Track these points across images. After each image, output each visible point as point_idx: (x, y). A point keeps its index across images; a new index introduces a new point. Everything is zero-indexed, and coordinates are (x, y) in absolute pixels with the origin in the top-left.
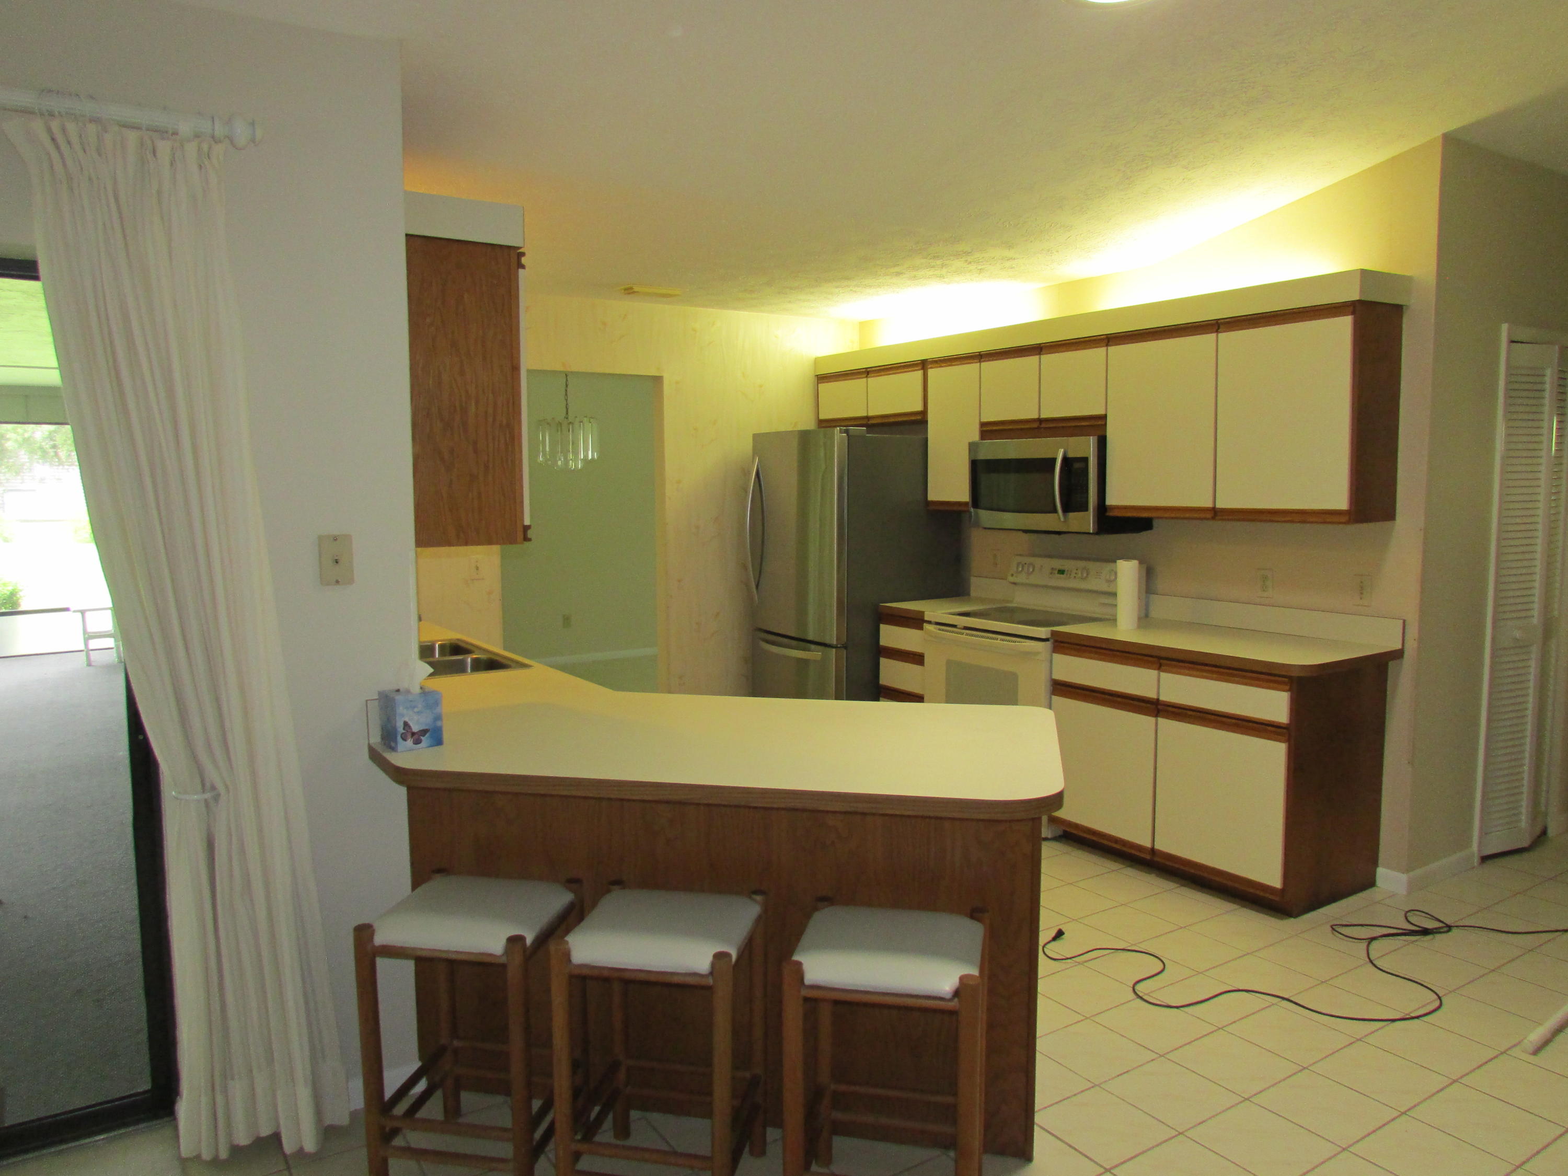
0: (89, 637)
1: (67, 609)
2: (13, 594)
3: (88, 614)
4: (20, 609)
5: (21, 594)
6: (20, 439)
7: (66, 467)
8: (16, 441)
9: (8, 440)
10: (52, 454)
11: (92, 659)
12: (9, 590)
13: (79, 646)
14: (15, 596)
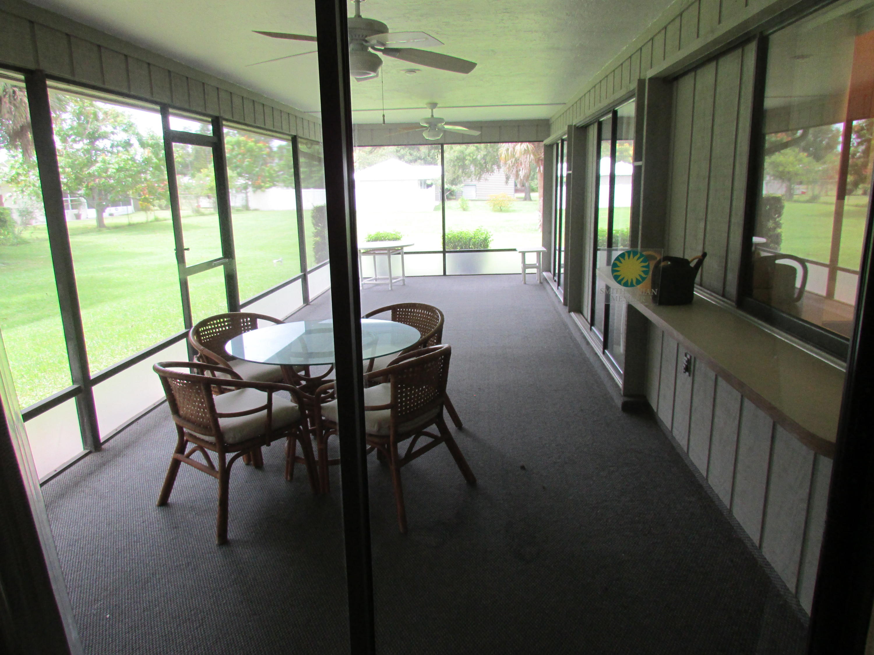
0: (525, 266)
1: (515, 250)
2: (485, 240)
3: (526, 254)
4: (489, 248)
5: (489, 240)
6: (471, 159)
7: (490, 173)
8: (470, 160)
9: (466, 160)
10: (484, 166)
11: (527, 279)
12: (483, 238)
13: (520, 271)
14: (486, 241)
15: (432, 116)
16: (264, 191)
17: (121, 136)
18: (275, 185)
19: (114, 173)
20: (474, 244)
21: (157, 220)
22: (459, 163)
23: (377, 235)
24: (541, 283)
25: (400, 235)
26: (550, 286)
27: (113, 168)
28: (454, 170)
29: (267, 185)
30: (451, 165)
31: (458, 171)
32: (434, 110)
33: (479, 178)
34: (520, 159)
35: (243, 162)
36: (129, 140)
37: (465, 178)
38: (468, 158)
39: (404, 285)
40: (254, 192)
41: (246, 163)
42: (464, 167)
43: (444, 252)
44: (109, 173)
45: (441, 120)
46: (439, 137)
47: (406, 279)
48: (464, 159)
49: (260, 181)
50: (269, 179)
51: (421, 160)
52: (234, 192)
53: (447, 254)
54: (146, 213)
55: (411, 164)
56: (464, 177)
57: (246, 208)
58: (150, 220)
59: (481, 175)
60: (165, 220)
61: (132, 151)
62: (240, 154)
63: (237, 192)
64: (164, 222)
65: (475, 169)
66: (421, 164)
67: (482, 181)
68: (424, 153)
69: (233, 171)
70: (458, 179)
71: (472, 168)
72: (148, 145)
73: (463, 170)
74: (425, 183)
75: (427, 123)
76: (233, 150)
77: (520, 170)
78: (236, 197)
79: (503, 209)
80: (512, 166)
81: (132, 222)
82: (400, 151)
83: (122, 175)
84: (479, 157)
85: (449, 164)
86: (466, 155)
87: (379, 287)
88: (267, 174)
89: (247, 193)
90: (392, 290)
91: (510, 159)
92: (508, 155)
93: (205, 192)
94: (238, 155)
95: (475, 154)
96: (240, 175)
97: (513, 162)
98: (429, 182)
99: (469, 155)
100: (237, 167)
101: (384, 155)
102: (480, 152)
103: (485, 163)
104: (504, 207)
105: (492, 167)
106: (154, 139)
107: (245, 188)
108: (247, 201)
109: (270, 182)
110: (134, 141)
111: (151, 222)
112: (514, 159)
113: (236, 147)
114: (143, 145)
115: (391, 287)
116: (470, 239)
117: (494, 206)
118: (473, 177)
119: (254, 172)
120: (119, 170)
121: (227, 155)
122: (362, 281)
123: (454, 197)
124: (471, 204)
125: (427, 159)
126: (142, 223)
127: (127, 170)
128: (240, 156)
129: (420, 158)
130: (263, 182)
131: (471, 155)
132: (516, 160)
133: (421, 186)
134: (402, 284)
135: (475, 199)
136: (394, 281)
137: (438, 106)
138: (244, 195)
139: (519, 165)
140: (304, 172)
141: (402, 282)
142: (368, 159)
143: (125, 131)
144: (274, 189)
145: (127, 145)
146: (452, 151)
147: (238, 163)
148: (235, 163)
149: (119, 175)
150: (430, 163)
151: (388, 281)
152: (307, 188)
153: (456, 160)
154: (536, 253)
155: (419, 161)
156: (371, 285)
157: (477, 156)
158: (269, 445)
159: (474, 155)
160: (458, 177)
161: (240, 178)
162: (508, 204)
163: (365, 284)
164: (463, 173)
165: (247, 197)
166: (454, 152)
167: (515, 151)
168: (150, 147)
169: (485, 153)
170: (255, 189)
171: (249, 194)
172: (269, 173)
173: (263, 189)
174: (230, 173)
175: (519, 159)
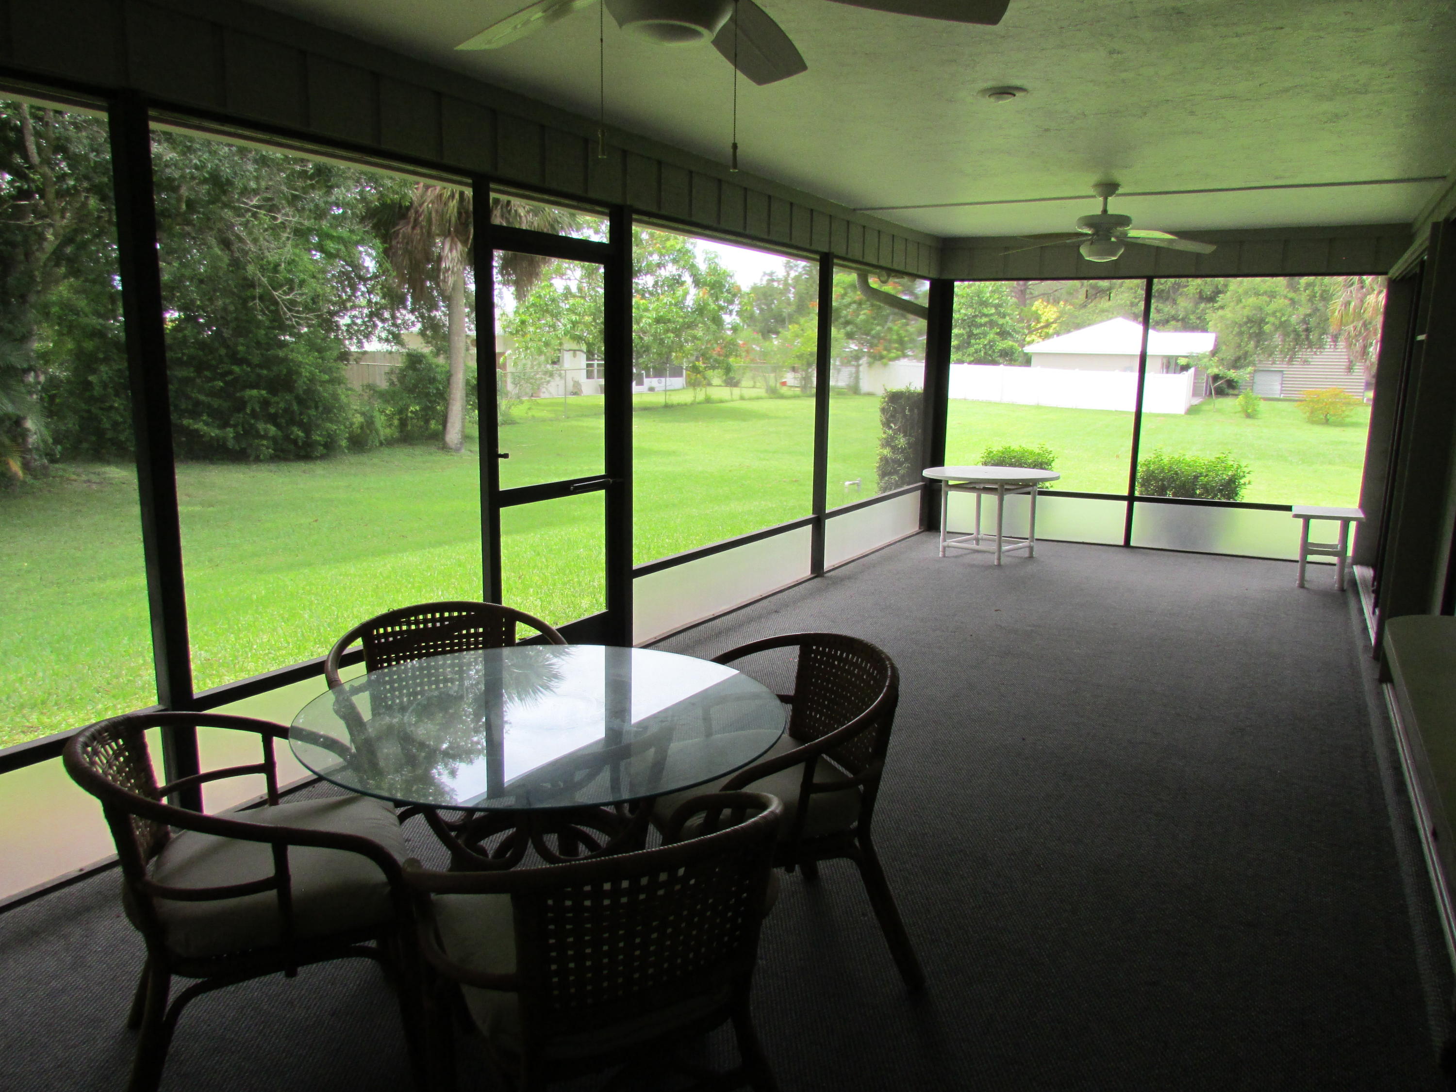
0: (1307, 548)
1: (1288, 508)
2: (1232, 481)
3: (1315, 522)
4: (1239, 500)
5: (1242, 480)
6: (1277, 322)
7: (1314, 350)
8: (1273, 324)
9: (1267, 323)
10: (1303, 337)
11: (1308, 576)
12: (1228, 475)
13: (1297, 557)
14: (1234, 482)
15: (1105, 211)
16: (885, 365)
17: (670, 270)
18: (905, 356)
19: (650, 325)
20: (1206, 489)
21: (708, 400)
22: (1251, 328)
23: (1003, 453)
24: (1342, 590)
25: (1051, 456)
26: (1360, 601)
27: (649, 318)
28: (1239, 341)
29: (892, 355)
30: (1234, 333)
31: (1247, 344)
32: (1110, 198)
33: (1291, 359)
34: (1374, 323)
35: (858, 316)
36: (680, 276)
37: (1261, 357)
38: (1271, 319)
39: (1031, 557)
40: (870, 365)
41: (862, 317)
42: (1259, 336)
43: (1131, 499)
44: (642, 325)
45: (1124, 221)
46: (1114, 255)
47: (1037, 546)
48: (1262, 321)
49: (881, 347)
50: (896, 345)
51: (1178, 321)
52: (838, 363)
53: (1136, 504)
54: (695, 389)
55: (1157, 327)
56: (1259, 355)
57: (855, 390)
58: (697, 400)
59: (1294, 353)
60: (721, 401)
61: (680, 292)
62: (854, 302)
63: (843, 364)
64: (719, 405)
65: (1284, 341)
66: (1176, 330)
67: (1296, 364)
68: (1185, 308)
69: (839, 329)
70: (1245, 359)
71: (1277, 339)
72: (705, 284)
73: (1258, 342)
74: (1176, 364)
75: (1090, 225)
76: (843, 296)
77: (1371, 344)
78: (839, 371)
79: (1332, 419)
80: (1356, 335)
81: (669, 402)
82: (1137, 304)
83: (661, 327)
84: (1294, 319)
85: (1231, 329)
86: (1267, 314)
87: (976, 556)
88: (895, 337)
89: (858, 366)
90: (999, 565)
91: (1353, 322)
92: (1347, 314)
93: (790, 362)
94: (850, 304)
95: (1287, 313)
96: (850, 336)
97: (1358, 329)
98: (1182, 362)
99: (1274, 314)
100: (847, 323)
101: (1107, 311)
102: (1298, 309)
103: (1308, 330)
104: (1334, 415)
105: (1320, 339)
106: (714, 275)
107: (857, 357)
108: (857, 379)
109: (897, 350)
110: (687, 278)
111: (699, 403)
112: (1361, 322)
113: (849, 290)
114: (697, 283)
115: (999, 559)
116: (1196, 477)
117: (1312, 412)
118: (1277, 355)
119: (873, 332)
120: (658, 321)
121: (834, 304)
122: (944, 540)
123: (1236, 392)
124: (1262, 406)
125: (1189, 319)
126: (686, 405)
127: (669, 321)
128: (854, 306)
129: (1175, 318)
130: (886, 349)
131: (1278, 314)
132: (1365, 325)
133: (1168, 367)
134: (1027, 555)
135: (1277, 396)
136: (1005, 548)
137: (1120, 191)
138: (853, 370)
139: (1372, 333)
140: (958, 336)
141: (1027, 550)
142: (1076, 317)
143: (675, 261)
144: (904, 362)
145: (677, 282)
146: (1241, 305)
147: (849, 317)
148: (846, 316)
149: (656, 329)
150: (1194, 328)
151: (994, 547)
152: (960, 362)
153: (1246, 323)
154: (1339, 522)
155: (1173, 323)
156: (960, 552)
157: (1290, 316)
158: (291, 973)
159: (1283, 315)
160: (1246, 354)
161: (851, 341)
162: (1343, 411)
163: (949, 547)
164: (1256, 347)
165: (857, 372)
166: (1244, 307)
167: (1365, 305)
168: (708, 285)
169: (1308, 311)
170: (871, 360)
171: (861, 369)
172: (898, 334)
173: (884, 361)
174: (835, 332)
175: (1370, 323)
